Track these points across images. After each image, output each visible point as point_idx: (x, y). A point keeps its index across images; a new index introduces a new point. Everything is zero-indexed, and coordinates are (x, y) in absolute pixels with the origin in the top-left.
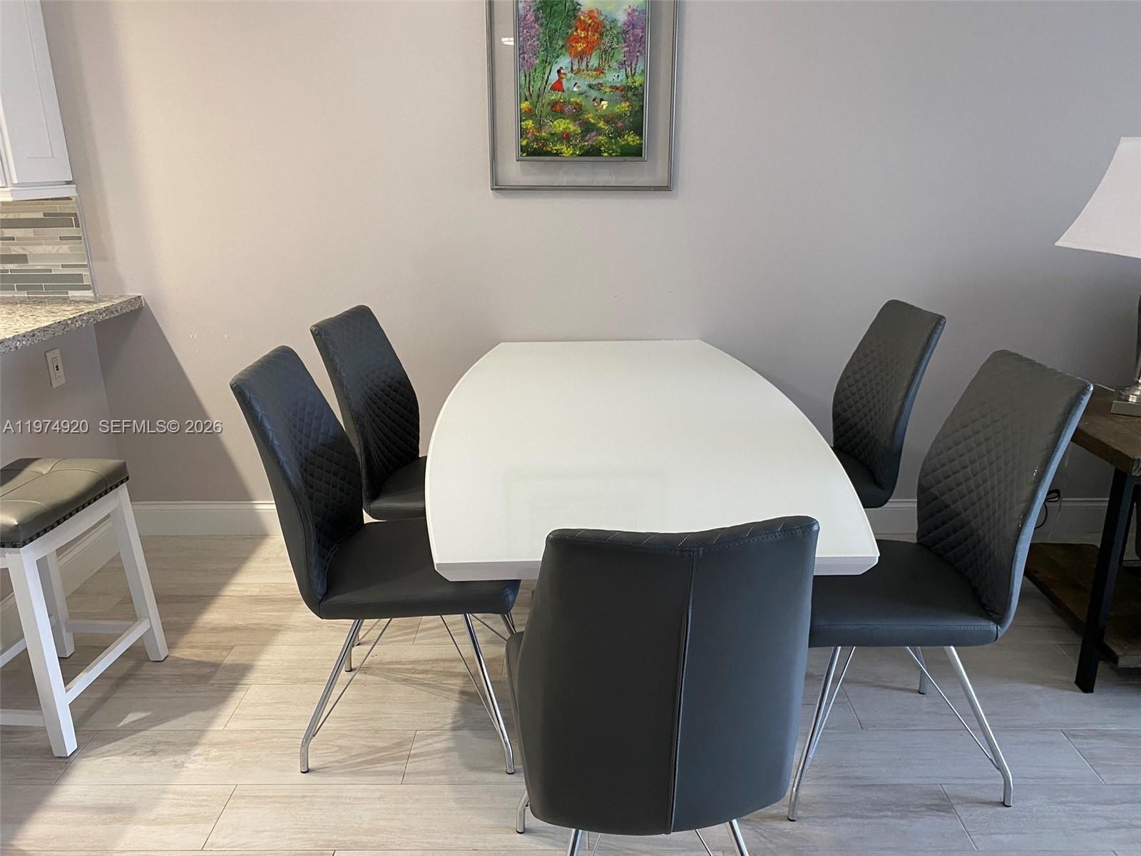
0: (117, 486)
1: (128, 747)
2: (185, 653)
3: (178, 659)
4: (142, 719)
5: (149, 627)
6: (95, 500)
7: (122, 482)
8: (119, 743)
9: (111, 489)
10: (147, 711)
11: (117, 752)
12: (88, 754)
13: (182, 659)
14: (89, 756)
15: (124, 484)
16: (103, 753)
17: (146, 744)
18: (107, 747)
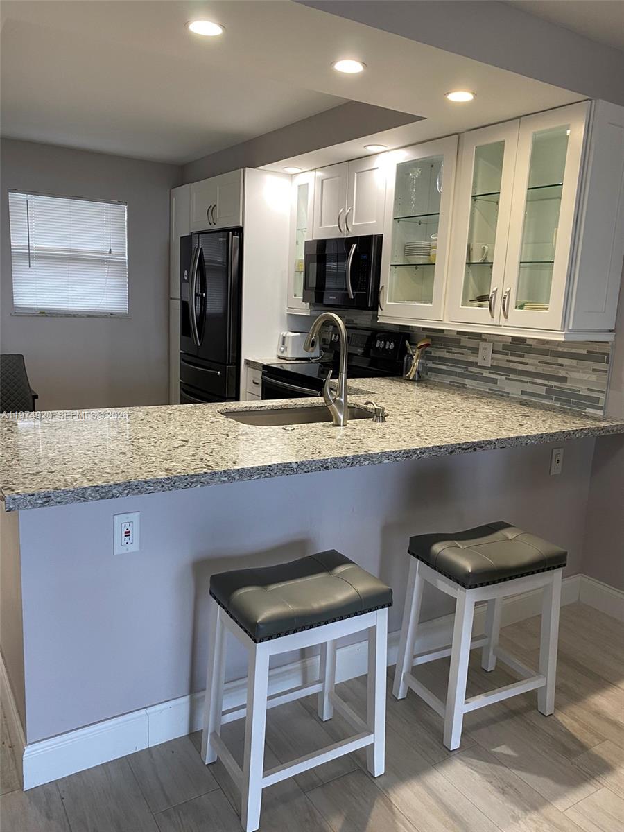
0: (554, 568)
1: (490, 773)
2: (566, 720)
3: (558, 722)
4: (509, 756)
5: (544, 685)
6: (533, 573)
7: (559, 567)
8: (485, 764)
9: (549, 569)
10: (515, 751)
11: (480, 771)
12: (462, 758)
13: (561, 724)
14: (463, 761)
15: (561, 569)
16: (472, 765)
17: (502, 779)
18: (475, 761)
